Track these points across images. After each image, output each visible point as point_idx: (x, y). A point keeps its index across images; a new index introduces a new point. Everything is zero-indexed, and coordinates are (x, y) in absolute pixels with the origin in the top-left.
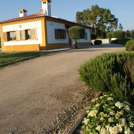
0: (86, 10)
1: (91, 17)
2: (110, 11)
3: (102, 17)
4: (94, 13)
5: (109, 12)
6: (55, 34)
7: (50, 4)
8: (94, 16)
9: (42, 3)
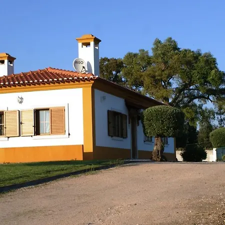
0: (135, 55)
1: (154, 77)
2: (214, 61)
3: (190, 78)
4: (163, 67)
5: (210, 62)
6: (109, 123)
7: (97, 48)
8: (164, 77)
9: (80, 44)
